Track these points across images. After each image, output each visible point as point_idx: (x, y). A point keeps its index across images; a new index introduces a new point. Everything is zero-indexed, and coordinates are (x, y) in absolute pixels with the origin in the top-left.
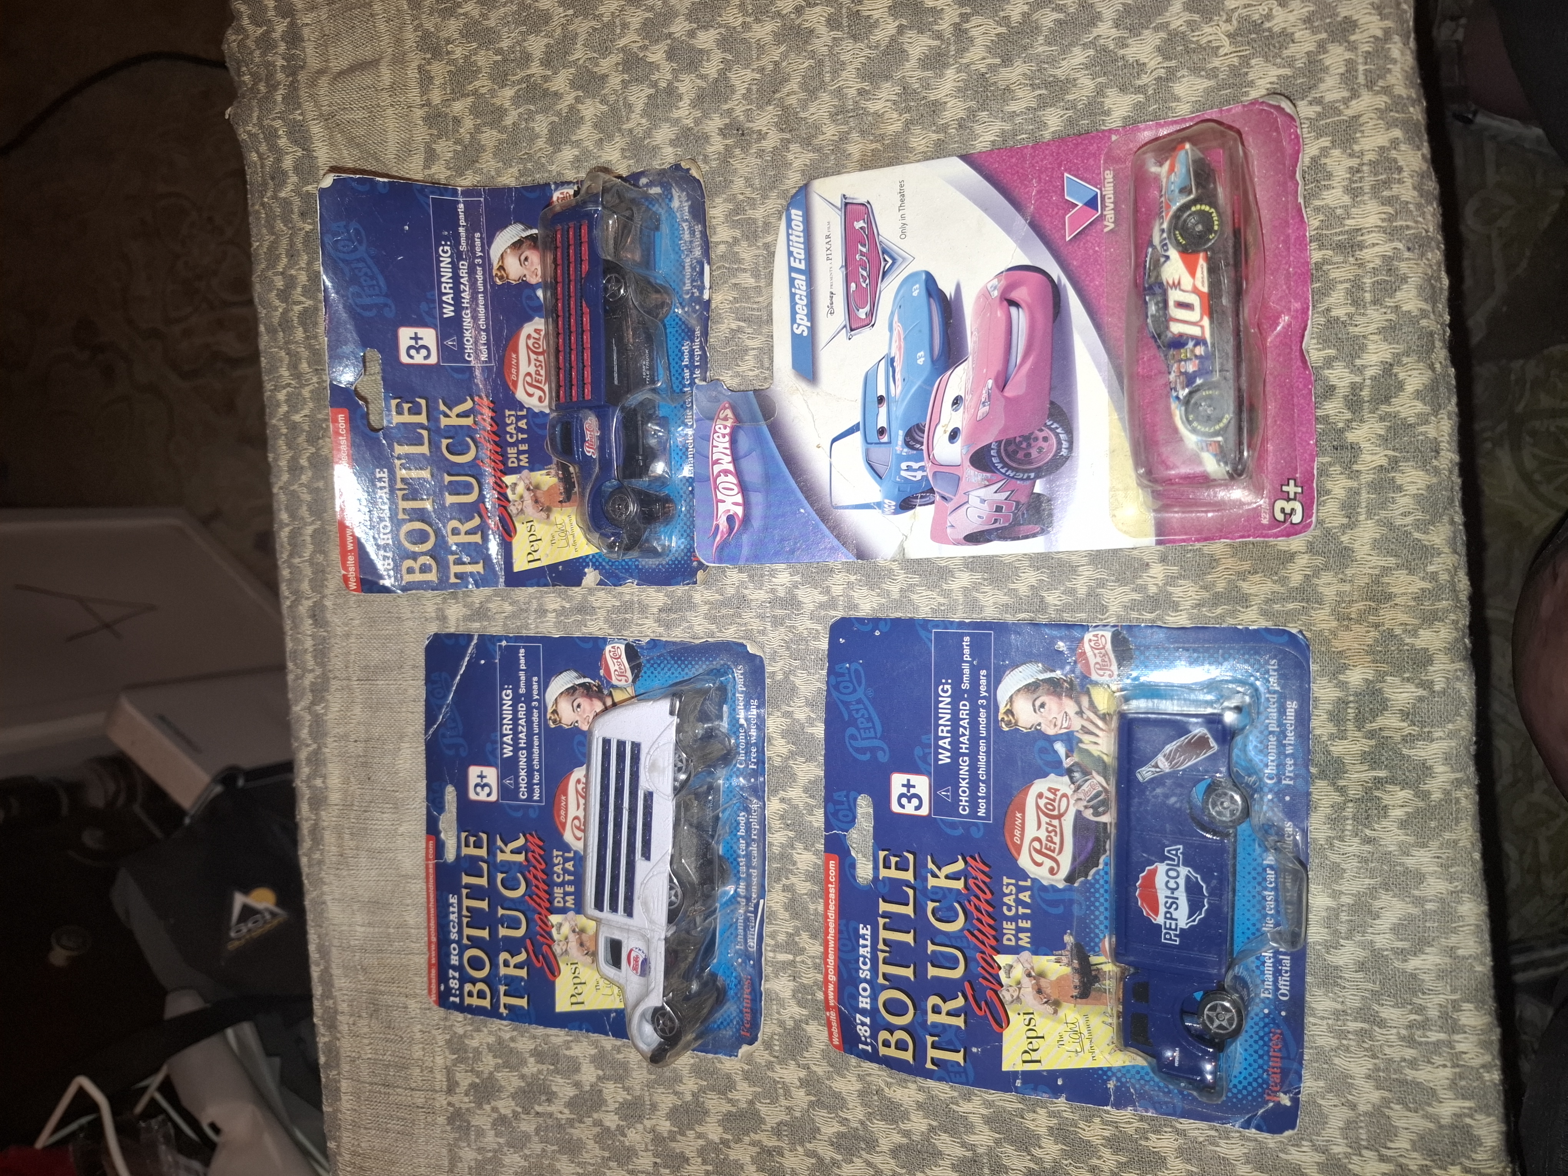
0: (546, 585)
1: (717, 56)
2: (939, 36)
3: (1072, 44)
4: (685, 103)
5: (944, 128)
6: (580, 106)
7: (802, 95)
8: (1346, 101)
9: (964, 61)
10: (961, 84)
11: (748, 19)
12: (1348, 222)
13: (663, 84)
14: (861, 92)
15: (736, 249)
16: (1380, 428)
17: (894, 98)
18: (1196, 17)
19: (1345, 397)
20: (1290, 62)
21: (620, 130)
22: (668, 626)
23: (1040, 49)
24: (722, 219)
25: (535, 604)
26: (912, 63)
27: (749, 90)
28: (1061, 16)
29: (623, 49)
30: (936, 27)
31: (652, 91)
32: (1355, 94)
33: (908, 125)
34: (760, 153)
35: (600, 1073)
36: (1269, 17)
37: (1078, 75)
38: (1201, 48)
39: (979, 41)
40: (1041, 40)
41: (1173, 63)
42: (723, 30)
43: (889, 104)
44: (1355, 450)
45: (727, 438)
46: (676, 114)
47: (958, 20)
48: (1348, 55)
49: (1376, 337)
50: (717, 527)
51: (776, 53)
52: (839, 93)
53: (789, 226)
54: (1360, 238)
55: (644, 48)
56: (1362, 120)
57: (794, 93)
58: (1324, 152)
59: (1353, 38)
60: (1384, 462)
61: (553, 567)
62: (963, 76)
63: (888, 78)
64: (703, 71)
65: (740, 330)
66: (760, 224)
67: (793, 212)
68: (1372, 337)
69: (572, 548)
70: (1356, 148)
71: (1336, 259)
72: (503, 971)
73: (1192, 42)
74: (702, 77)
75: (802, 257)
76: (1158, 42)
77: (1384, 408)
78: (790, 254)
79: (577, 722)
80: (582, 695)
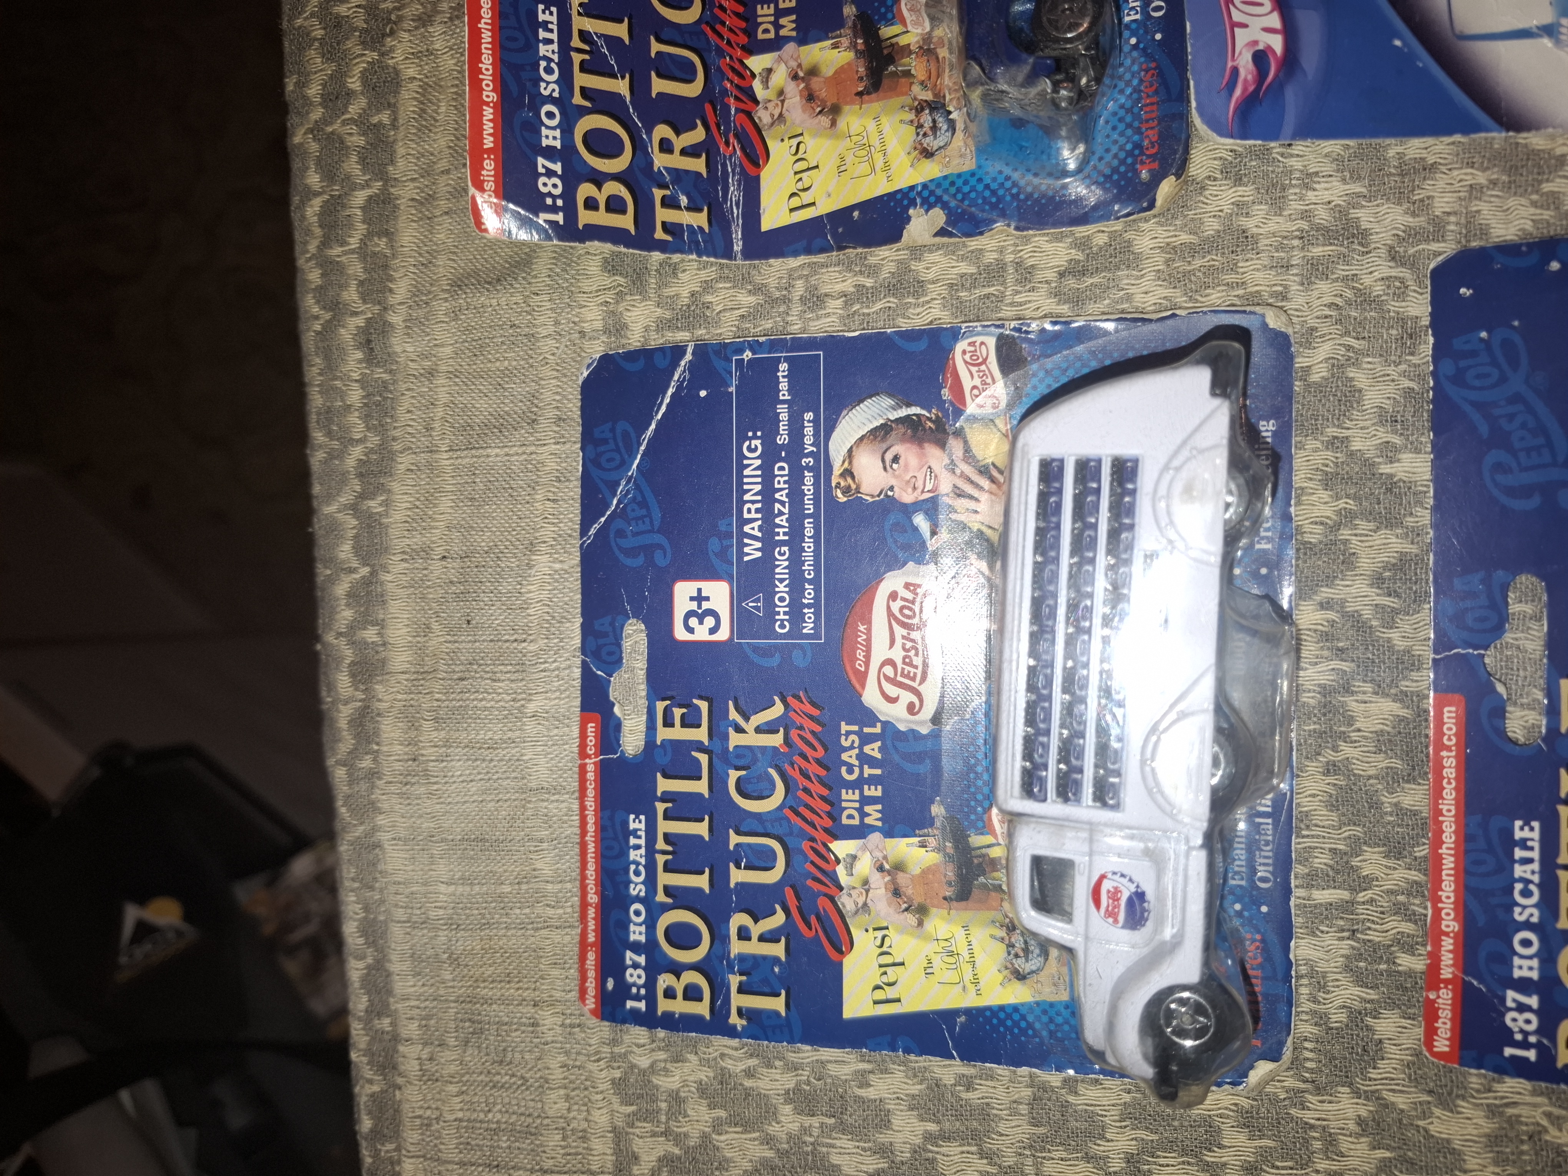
0: (825, 249)
25: (800, 287)
35: (932, 1127)
50: (1235, 71)
61: (840, 216)
69: (882, 177)
72: (737, 947)
79: (892, 488)
80: (903, 440)
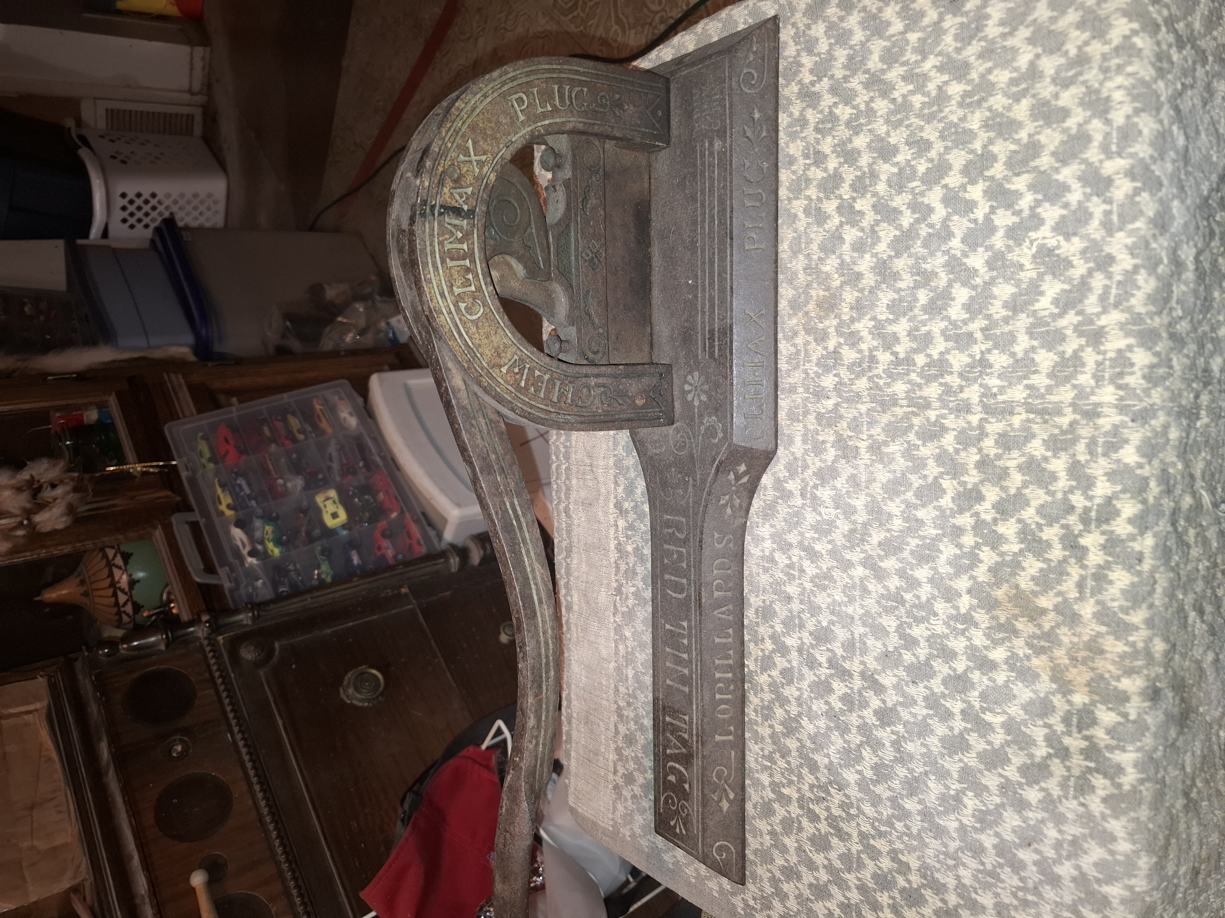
5: (862, 291)
8: (1098, 315)
18: (1011, 243)
19: (1080, 515)
20: (1070, 280)
26: (846, 247)
36: (1058, 247)
44: (1084, 550)
58: (1081, 348)
62: (875, 260)
70: (1102, 348)
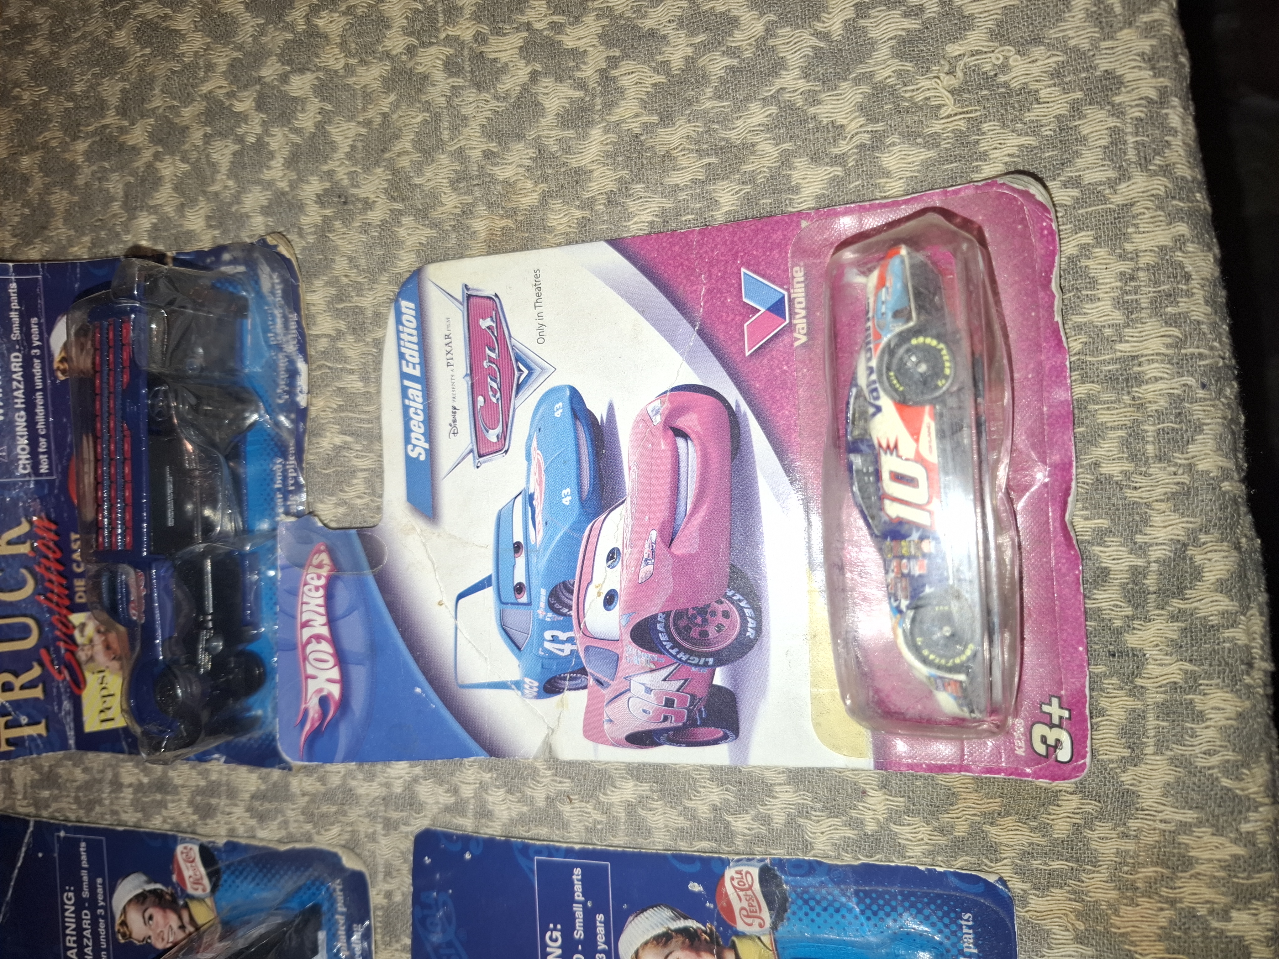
0: (122, 751)
1: (314, 105)
2: (582, 85)
3: (748, 99)
4: (278, 163)
6: (159, 165)
7: (416, 156)
9: (613, 118)
10: (610, 148)
11: (352, 61)
12: (1119, 346)
13: (251, 139)
14: (488, 155)
15: (340, 345)
16: (1172, 630)
17: (528, 163)
21: (204, 193)
22: (262, 818)
23: (709, 104)
24: (323, 307)
25: (109, 775)
27: (353, 147)
28: (735, 62)
29: (207, 97)
30: (578, 74)
31: (237, 147)
32: (1124, 176)
33: (545, 197)
34: (365, 228)
37: (757, 139)
38: (917, 107)
39: (631, 93)
40: (709, 92)
41: (880, 127)
42: (321, 74)
43: (521, 170)
45: (321, 592)
46: (267, 175)
47: (604, 65)
48: (1112, 122)
49: (1162, 506)
50: (306, 711)
51: (386, 102)
52: (460, 154)
53: (399, 322)
54: (1136, 369)
55: (231, 95)
56: (1136, 210)
57: (407, 153)
59: (1117, 99)
60: (1178, 678)
63: (520, 137)
64: (297, 124)
65: (346, 447)
66: (369, 313)
67: (404, 304)
68: (1157, 505)
71: (1105, 397)
73: (904, 99)
74: (298, 131)
75: (417, 360)
76: (859, 98)
77: (1176, 604)
78: (401, 356)
79: (149, 937)
80: (155, 905)
